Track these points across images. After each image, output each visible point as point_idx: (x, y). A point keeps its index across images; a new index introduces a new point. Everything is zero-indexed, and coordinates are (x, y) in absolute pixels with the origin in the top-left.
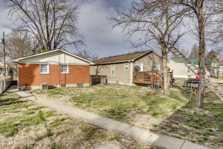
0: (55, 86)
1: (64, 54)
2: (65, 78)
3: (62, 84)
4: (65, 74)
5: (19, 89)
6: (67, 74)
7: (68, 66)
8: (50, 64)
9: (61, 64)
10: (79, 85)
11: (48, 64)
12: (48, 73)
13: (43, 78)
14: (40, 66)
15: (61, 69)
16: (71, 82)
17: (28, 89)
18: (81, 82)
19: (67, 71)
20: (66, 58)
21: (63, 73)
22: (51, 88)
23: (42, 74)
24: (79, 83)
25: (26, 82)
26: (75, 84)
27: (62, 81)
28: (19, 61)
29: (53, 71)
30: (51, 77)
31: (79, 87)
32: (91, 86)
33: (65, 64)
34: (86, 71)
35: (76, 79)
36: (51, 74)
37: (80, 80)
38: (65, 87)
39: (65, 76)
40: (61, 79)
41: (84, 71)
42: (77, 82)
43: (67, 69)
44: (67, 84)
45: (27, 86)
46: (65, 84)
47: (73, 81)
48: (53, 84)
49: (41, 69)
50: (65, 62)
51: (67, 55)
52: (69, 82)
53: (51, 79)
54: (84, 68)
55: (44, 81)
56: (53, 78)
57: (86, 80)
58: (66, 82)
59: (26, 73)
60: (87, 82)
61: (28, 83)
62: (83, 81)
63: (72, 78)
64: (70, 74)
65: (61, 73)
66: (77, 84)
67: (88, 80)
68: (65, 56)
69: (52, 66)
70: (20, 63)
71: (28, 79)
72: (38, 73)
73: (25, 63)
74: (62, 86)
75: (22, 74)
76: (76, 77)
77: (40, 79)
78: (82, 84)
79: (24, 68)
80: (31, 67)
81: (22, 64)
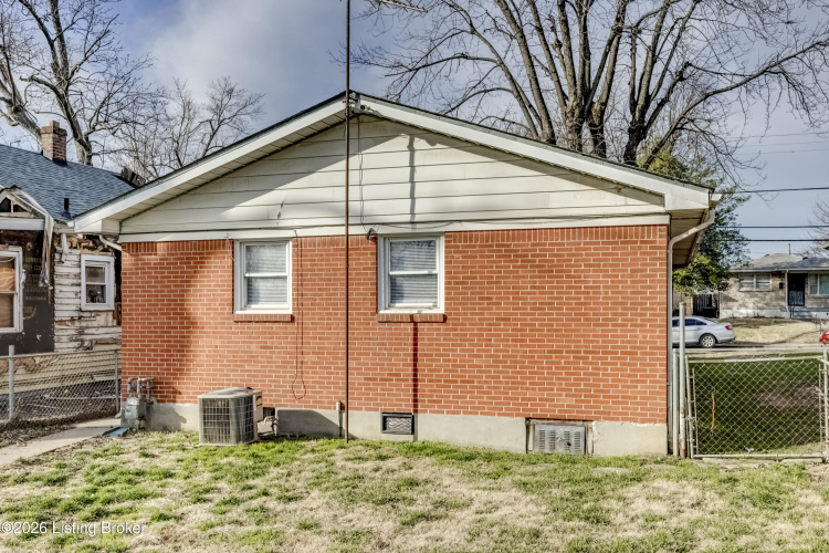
0: (332, 415)
1: (401, 142)
2: (410, 350)
3: (389, 408)
4: (413, 319)
6: (429, 320)
7: (441, 244)
8: (301, 233)
9: (380, 230)
10: (548, 429)
11: (285, 240)
12: (286, 308)
14: (241, 255)
15: (386, 270)
16: (469, 395)
18: (564, 403)
20: (419, 173)
21: (403, 308)
23: (249, 320)
24: (548, 411)
25: (158, 374)
26: (503, 418)
27: (386, 380)
28: (124, 231)
29: (320, 289)
30: (309, 343)
31: (542, 447)
32: (682, 453)
33: (410, 231)
34: (628, 287)
35: (518, 373)
36: (309, 319)
37: (554, 384)
38: (412, 436)
39: (415, 334)
40: (377, 364)
41: (600, 293)
42: (530, 399)
43: (434, 272)
44: (431, 412)
45: (164, 401)
46: (415, 406)
47: (486, 382)
48: (319, 402)
49: (247, 275)
50: (413, 213)
51: (428, 146)
52: (449, 392)
53: (307, 358)
54: (601, 260)
55: (260, 371)
56: (318, 353)
57: (620, 381)
58: (426, 396)
59: (159, 309)
60: (638, 403)
61: (166, 383)
62: (592, 396)
63: (476, 356)
64: (455, 319)
65: (382, 312)
66: (521, 422)
67: (647, 387)
68: (417, 154)
69: (311, 256)
70: (129, 243)
71: (166, 351)
72: (225, 309)
73: (152, 242)
74: (391, 422)
75: (138, 319)
76: (517, 351)
77: (238, 352)
78: (581, 429)
79: (146, 273)
80: (186, 263)
81: (137, 243)
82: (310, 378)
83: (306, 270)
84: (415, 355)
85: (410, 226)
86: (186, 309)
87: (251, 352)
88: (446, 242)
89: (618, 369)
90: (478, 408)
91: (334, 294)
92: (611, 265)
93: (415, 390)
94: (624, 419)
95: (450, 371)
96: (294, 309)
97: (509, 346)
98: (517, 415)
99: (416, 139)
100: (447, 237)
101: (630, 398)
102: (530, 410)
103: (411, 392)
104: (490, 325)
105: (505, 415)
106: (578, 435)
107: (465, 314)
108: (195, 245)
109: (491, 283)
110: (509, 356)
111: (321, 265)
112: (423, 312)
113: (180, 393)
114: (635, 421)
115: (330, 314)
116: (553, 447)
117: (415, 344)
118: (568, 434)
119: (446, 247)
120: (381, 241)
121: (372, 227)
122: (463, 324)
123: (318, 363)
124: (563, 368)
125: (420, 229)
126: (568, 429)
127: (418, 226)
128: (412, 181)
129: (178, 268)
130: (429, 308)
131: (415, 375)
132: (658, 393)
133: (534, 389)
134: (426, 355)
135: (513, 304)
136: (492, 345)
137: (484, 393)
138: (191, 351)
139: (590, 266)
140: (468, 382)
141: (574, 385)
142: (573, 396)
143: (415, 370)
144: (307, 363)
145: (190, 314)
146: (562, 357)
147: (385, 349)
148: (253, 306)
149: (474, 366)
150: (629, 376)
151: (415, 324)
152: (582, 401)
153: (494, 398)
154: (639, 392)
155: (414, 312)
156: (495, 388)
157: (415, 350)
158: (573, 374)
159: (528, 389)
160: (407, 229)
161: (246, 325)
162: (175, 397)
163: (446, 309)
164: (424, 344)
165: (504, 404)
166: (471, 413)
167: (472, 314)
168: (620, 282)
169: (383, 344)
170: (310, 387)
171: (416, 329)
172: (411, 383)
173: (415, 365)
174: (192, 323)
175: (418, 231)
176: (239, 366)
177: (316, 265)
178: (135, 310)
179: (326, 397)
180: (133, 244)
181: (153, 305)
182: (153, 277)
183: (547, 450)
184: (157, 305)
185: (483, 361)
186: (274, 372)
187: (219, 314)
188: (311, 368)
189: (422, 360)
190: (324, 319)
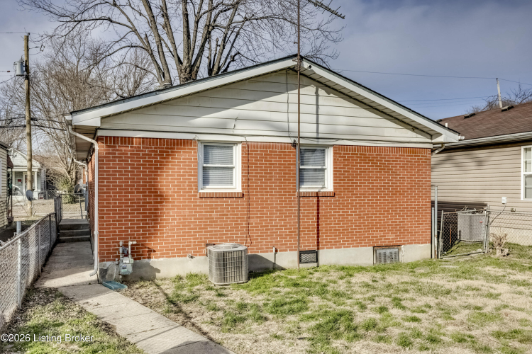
0: (269, 256)
1: (311, 90)
2: (315, 213)
3: (302, 248)
4: (317, 195)
5: (103, 273)
6: (326, 195)
7: (329, 151)
8: (249, 139)
10: (382, 251)
11: (236, 143)
12: (237, 186)
13: (214, 215)
14: (199, 151)
16: (346, 236)
18: (390, 237)
19: (322, 180)
20: (321, 109)
21: (307, 188)
23: (211, 197)
24: (383, 242)
26: (362, 248)
27: (302, 231)
28: (105, 126)
29: (261, 176)
30: (253, 211)
31: (380, 261)
32: (436, 256)
33: (316, 143)
34: (416, 178)
35: (370, 223)
36: (254, 195)
37: (386, 228)
38: (315, 265)
39: (318, 204)
40: (296, 223)
41: (405, 181)
42: (375, 237)
43: (324, 167)
44: (327, 248)
45: (140, 259)
46: (318, 245)
47: (355, 229)
48: (260, 249)
49: (205, 165)
50: (318, 133)
51: (326, 94)
52: (336, 236)
53: (251, 221)
54: (405, 164)
55: (219, 231)
56: (260, 217)
57: (413, 224)
58: (324, 239)
59: (136, 189)
60: (420, 235)
61: (142, 245)
62: (402, 233)
63: (350, 215)
64: (339, 195)
66: (371, 249)
67: (423, 227)
68: (320, 97)
69: (255, 154)
70: (106, 137)
71: (142, 220)
72: (192, 189)
73: (129, 138)
74: (304, 256)
75: (115, 196)
76: (369, 211)
77: (202, 219)
78: (396, 250)
79: (123, 161)
80: (159, 155)
81: (114, 137)
82: (254, 233)
83: (251, 164)
84: (318, 216)
85: (316, 140)
86: (159, 189)
87: (213, 218)
88: (334, 150)
89: (412, 219)
90: (351, 244)
91: (270, 180)
92: (410, 167)
93: (318, 237)
94: (414, 243)
95: (337, 224)
96: (243, 189)
97: (366, 209)
98: (369, 246)
99: (320, 89)
100: (335, 148)
101: (417, 232)
102: (375, 242)
103: (316, 238)
104: (357, 197)
105: (364, 246)
106: (395, 253)
107: (345, 192)
108: (167, 142)
109: (357, 174)
110: (366, 214)
111: (262, 161)
112: (322, 190)
113: (155, 251)
114: (419, 243)
115: (268, 192)
116: (385, 261)
117: (318, 210)
118: (391, 253)
119: (334, 153)
121: (296, 139)
122: (343, 197)
123: (259, 224)
124: (390, 219)
125: (321, 142)
126: (391, 250)
127: (320, 140)
128: (317, 114)
129: (153, 158)
131: (318, 228)
132: (427, 229)
133: (377, 231)
134: (324, 216)
135: (367, 186)
136: (357, 209)
137: (354, 235)
138: (165, 220)
139: (401, 167)
140: (346, 230)
141: (394, 227)
142: (394, 233)
143: (318, 225)
144: (252, 224)
145: (164, 192)
146: (390, 214)
147: (301, 213)
148: (207, 187)
149: (349, 221)
150: (417, 221)
151: (318, 197)
152: (398, 236)
153: (359, 238)
154: (420, 229)
155: (317, 190)
156: (359, 232)
157: (318, 213)
158: (394, 222)
159: (374, 231)
161: (208, 200)
162: (150, 255)
163: (335, 189)
164: (324, 209)
165: (363, 240)
166: (347, 247)
167: (348, 192)
168: (413, 175)
169: (300, 210)
170: (254, 239)
171: (318, 201)
172: (316, 232)
173: (318, 222)
174: (165, 199)
175: (320, 143)
176: (203, 228)
177: (258, 160)
178: (112, 189)
179: (265, 245)
180: (110, 137)
181: (130, 186)
182: (130, 164)
183: (383, 263)
184: (134, 186)
185: (353, 218)
186: (230, 231)
187: (188, 192)
188: (255, 227)
189: (322, 219)
190: (263, 195)
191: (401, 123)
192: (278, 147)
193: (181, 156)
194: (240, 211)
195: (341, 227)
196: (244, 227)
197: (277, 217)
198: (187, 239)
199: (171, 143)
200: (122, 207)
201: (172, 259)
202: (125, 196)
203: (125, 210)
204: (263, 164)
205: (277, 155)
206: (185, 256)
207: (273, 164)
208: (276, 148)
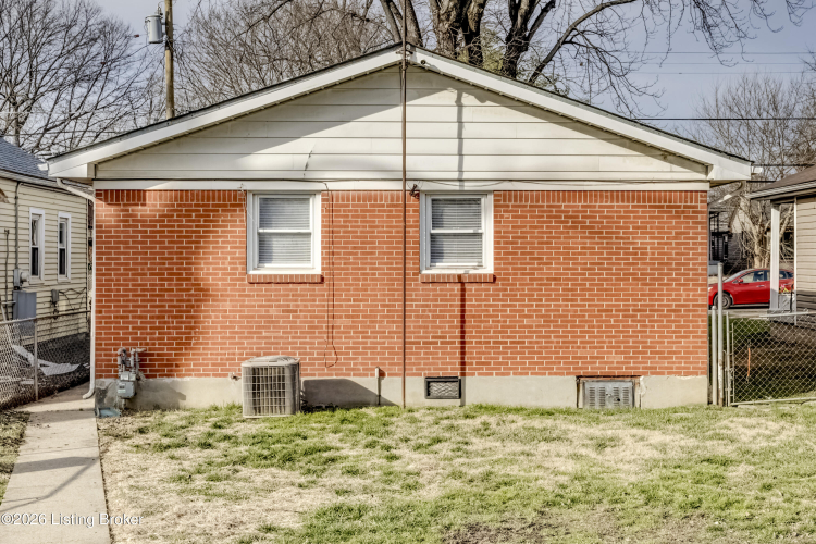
0: (369, 383)
1: (449, 96)
2: (457, 311)
3: (433, 373)
4: (460, 280)
5: (100, 395)
6: (478, 281)
7: (488, 203)
8: (332, 186)
9: (423, 187)
10: (597, 386)
11: (313, 193)
12: (314, 266)
14: (253, 207)
15: (427, 228)
16: (519, 355)
17: (158, 397)
18: (613, 360)
19: (477, 254)
20: (468, 130)
21: (444, 268)
22: (338, 399)
23: (268, 281)
24: (599, 368)
25: (147, 344)
26: (554, 377)
27: (431, 343)
28: (99, 176)
29: (354, 248)
30: (341, 306)
31: (592, 404)
32: (721, 401)
33: (457, 188)
34: (673, 249)
35: (569, 332)
36: (342, 280)
37: (604, 342)
38: (458, 402)
39: (463, 295)
40: (420, 327)
41: (646, 254)
42: (580, 358)
43: (480, 231)
44: (480, 374)
45: (155, 376)
46: (463, 369)
47: (537, 342)
48: (353, 369)
49: (261, 231)
50: (461, 171)
51: (479, 103)
52: (499, 353)
53: (338, 322)
54: (648, 223)
55: (281, 338)
56: (352, 317)
57: (666, 337)
58: (474, 358)
59: (149, 269)
60: (682, 358)
61: (158, 355)
62: (640, 352)
63: (526, 316)
64: (504, 279)
65: (425, 272)
66: (573, 380)
67: (690, 342)
68: (465, 109)
69: (344, 211)
70: (106, 191)
71: (158, 317)
72: (237, 269)
73: (139, 191)
74: (435, 387)
75: (118, 280)
76: (568, 311)
77: (253, 317)
78: (629, 385)
79: (129, 226)
80: (185, 216)
81: (117, 191)
82: (342, 343)
83: (337, 227)
84: (463, 316)
85: (458, 183)
87: (271, 317)
88: (495, 201)
89: (664, 327)
90: (529, 369)
91: (372, 253)
92: (657, 228)
93: (463, 353)
94: (669, 373)
95: (500, 332)
96: (323, 269)
97: (560, 306)
98: (568, 374)
99: (465, 95)
100: (495, 196)
101: (675, 353)
102: (581, 368)
103: (458, 355)
104: (541, 285)
105: (556, 374)
106: (626, 390)
107: (516, 274)
108: (198, 195)
109: (542, 243)
110: (560, 316)
111: (357, 222)
112: (472, 272)
113: (177, 366)
114: (679, 374)
115: (367, 274)
116: (603, 403)
117: (463, 306)
118: (617, 390)
119: (496, 206)
120: (423, 197)
121: (416, 183)
122: (512, 285)
123: (352, 327)
124: (613, 326)
125: (468, 186)
126: (617, 385)
127: (466, 184)
128: (460, 138)
129: (175, 221)
130: (475, 268)
131: (463, 337)
132: (700, 347)
133: (584, 348)
134: (474, 316)
135: (563, 264)
136: (542, 306)
137: (535, 353)
138: (192, 318)
139: (638, 228)
140: (518, 343)
141: (623, 342)
142: (622, 353)
143: (463, 332)
144: (340, 327)
146: (612, 316)
147: (430, 311)
148: (267, 265)
149: (525, 327)
150: (674, 332)
151: (463, 284)
152: (631, 358)
153: (545, 358)
154: (683, 347)
155: (461, 272)
156: (546, 348)
157: (463, 311)
158: (622, 332)
159: (579, 348)
160: (455, 187)
161: (264, 287)
162: (170, 371)
163: (495, 269)
164: (472, 306)
165: (554, 363)
166: (521, 374)
167: (523, 274)
168: (666, 243)
169: (427, 306)
170: (342, 354)
171: (463, 290)
172: (458, 345)
173: (462, 327)
175: (466, 189)
176: (254, 333)
177: (350, 222)
178: (114, 269)
179: (362, 364)
180: (112, 191)
181: (141, 264)
182: (140, 232)
183: (597, 407)
184: (146, 264)
185: (533, 321)
186: (299, 338)
187: (229, 274)
188: (343, 333)
189: (471, 323)
190: (359, 280)
191: (636, 145)
192: (387, 198)
193: (219, 216)
194: (317, 306)
195: (509, 337)
196: (325, 332)
197: (384, 317)
198: (229, 349)
199: (203, 196)
200: (128, 296)
201: (203, 378)
202: (133, 280)
203: (134, 301)
204: (358, 227)
205: (384, 211)
206: (226, 375)
207: (377, 227)
208: (381, 200)
